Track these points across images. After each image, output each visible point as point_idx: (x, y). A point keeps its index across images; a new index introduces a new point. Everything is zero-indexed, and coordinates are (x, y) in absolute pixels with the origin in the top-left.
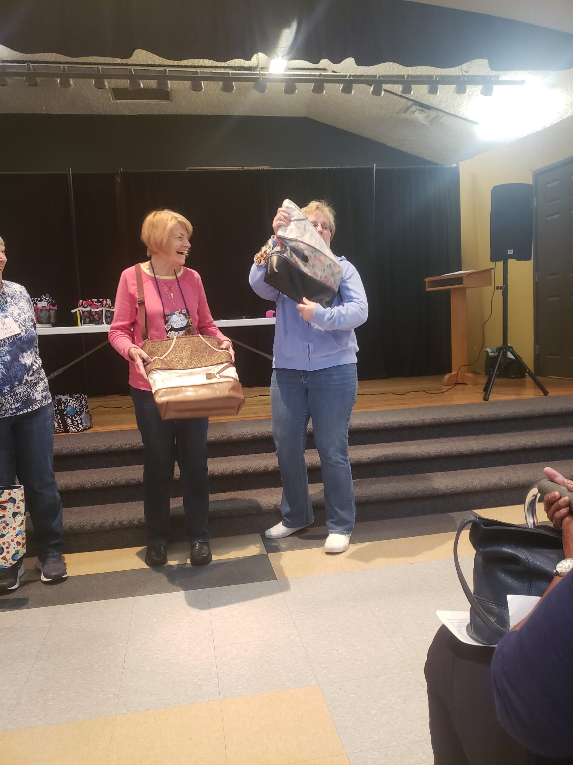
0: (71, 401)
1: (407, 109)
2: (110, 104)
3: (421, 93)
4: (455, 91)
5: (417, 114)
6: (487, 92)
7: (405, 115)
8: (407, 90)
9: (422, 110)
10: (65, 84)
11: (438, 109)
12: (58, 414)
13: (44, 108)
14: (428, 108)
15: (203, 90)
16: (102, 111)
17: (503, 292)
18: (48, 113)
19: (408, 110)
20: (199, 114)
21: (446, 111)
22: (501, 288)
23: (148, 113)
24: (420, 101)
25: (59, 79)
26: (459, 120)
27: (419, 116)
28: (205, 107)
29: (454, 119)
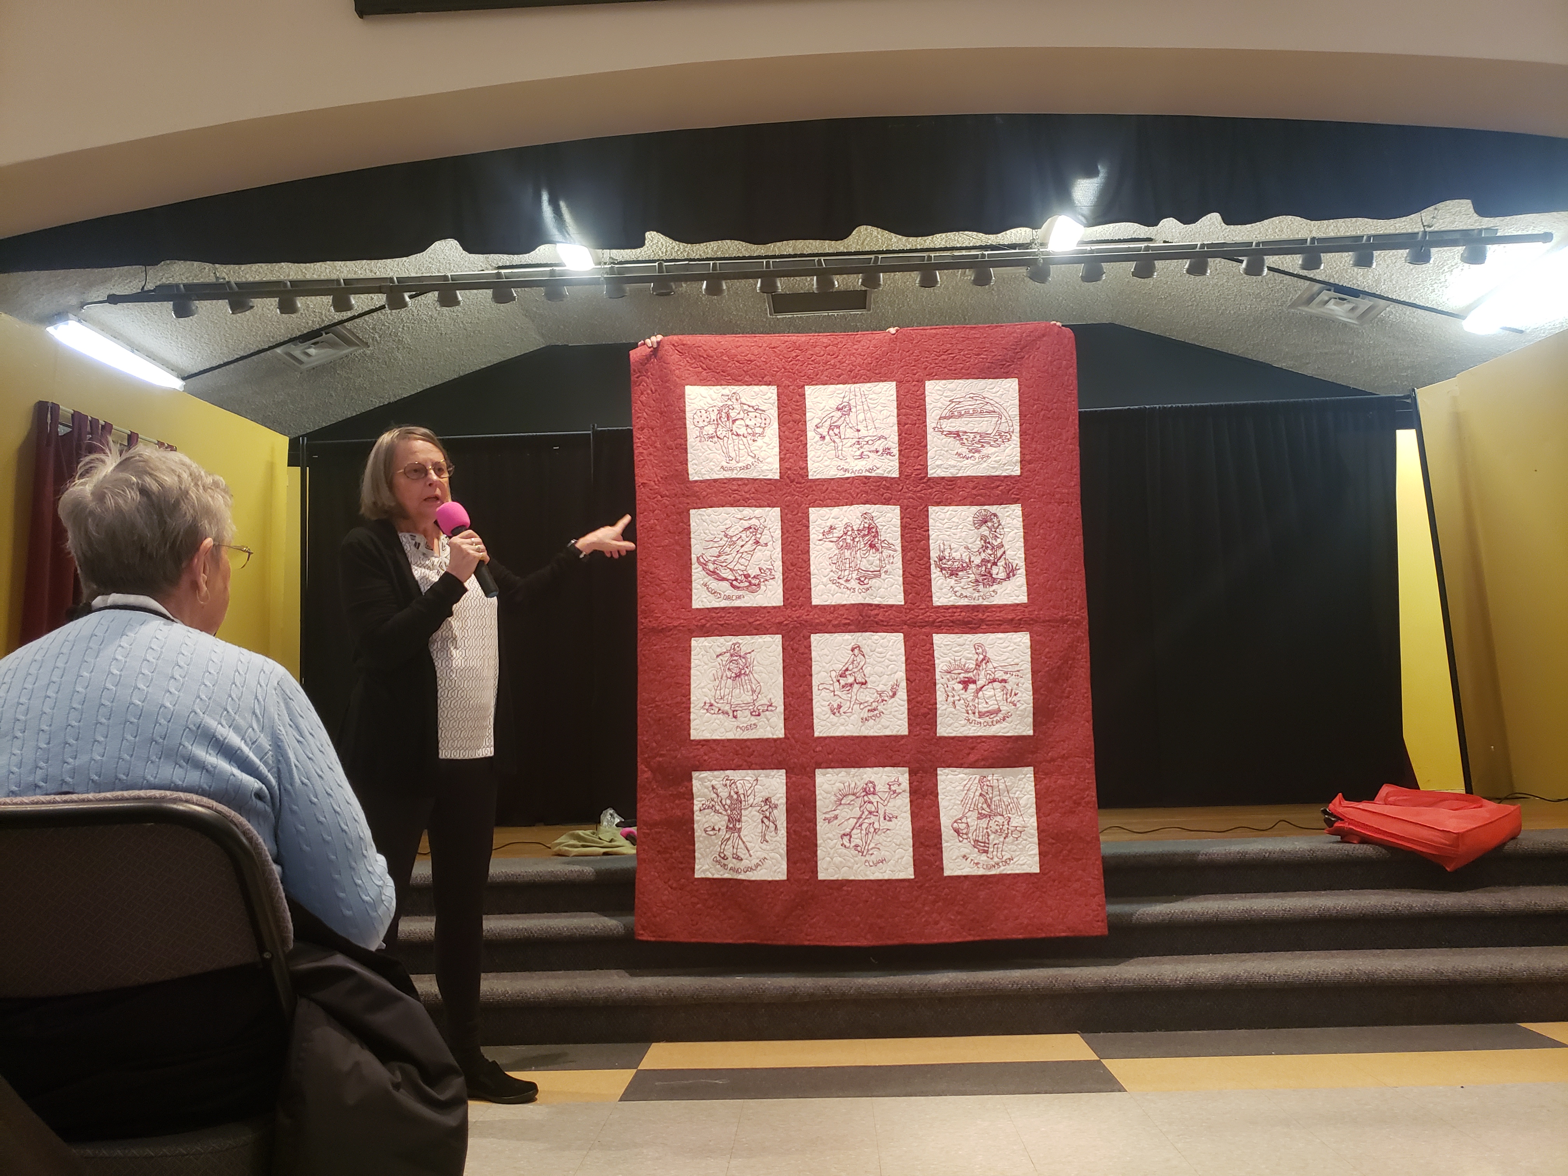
1: (1311, 299)
2: (765, 320)
3: (1337, 268)
4: (1408, 258)
5: (1332, 306)
6: (1475, 257)
7: (1306, 309)
8: (1313, 262)
9: (1341, 299)
10: (714, 289)
11: (1374, 295)
14: (1355, 293)
15: (939, 285)
19: (1314, 299)
21: (1390, 296)
24: (1338, 282)
25: (705, 282)
26: (1420, 311)
27: (1338, 310)
29: (1409, 310)
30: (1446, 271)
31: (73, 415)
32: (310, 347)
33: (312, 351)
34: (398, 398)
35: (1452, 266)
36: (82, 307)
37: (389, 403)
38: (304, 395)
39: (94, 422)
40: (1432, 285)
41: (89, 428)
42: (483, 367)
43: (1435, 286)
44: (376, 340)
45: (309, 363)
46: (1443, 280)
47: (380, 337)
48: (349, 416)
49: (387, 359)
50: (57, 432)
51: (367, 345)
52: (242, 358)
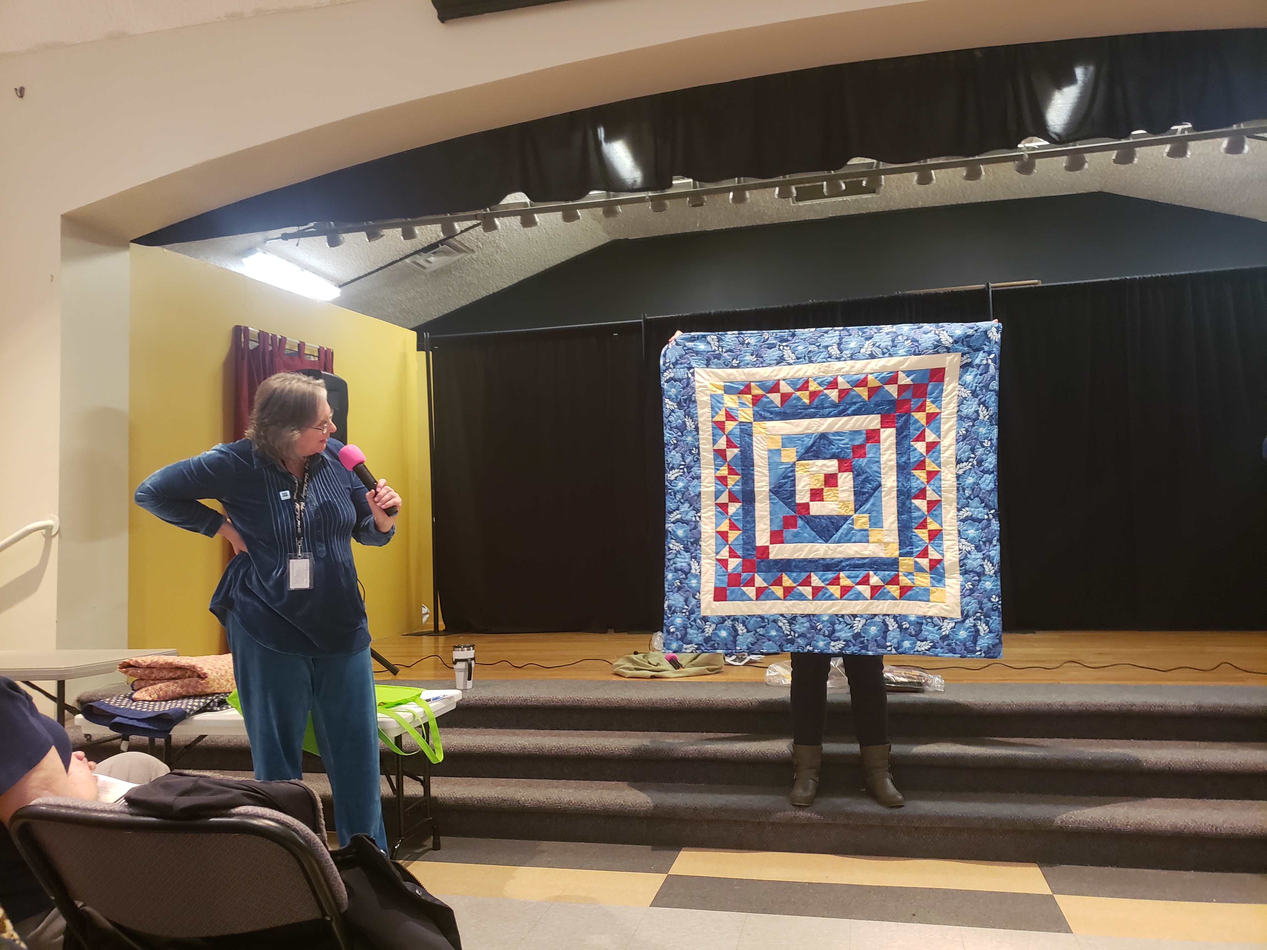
2: (788, 208)
10: (739, 198)
13: (698, 225)
15: (934, 182)
16: (776, 218)
18: (703, 229)
20: (920, 207)
23: (843, 214)
25: (731, 194)
28: (931, 196)
31: (259, 334)
32: (430, 256)
33: (432, 259)
34: (500, 289)
36: (265, 242)
37: (494, 293)
38: (429, 291)
39: (274, 336)
41: (270, 342)
42: (563, 260)
44: (480, 248)
45: (430, 268)
47: (483, 244)
48: (464, 305)
49: (489, 261)
50: (249, 348)
51: (473, 251)
52: (381, 268)
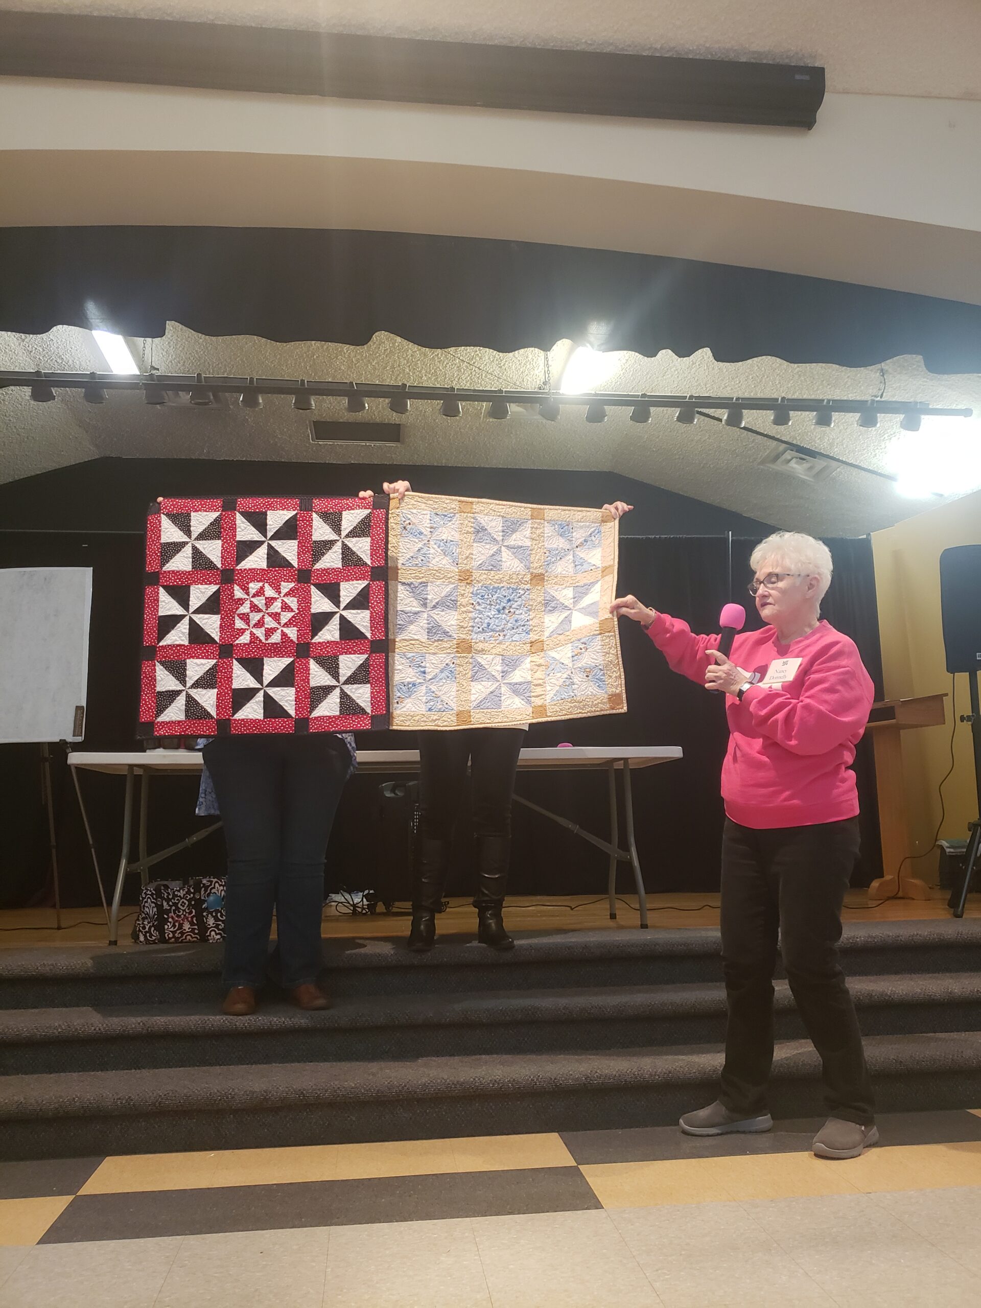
0: (217, 885)
1: (777, 457)
2: (307, 445)
4: (859, 421)
5: (793, 464)
6: (911, 424)
7: (773, 467)
8: (781, 419)
9: (801, 459)
11: (828, 457)
12: (194, 907)
13: (205, 449)
14: (812, 454)
16: (294, 456)
17: (972, 725)
18: (211, 458)
19: (779, 458)
20: (443, 465)
21: (841, 459)
22: (969, 718)
23: (364, 461)
24: (799, 443)
25: (242, 394)
26: (863, 473)
27: (798, 468)
28: (455, 454)
29: (855, 471)
30: (886, 438)
35: (891, 434)
40: (874, 450)
43: (877, 451)
46: (883, 446)
